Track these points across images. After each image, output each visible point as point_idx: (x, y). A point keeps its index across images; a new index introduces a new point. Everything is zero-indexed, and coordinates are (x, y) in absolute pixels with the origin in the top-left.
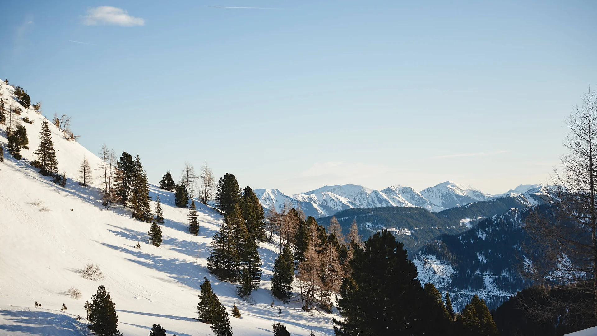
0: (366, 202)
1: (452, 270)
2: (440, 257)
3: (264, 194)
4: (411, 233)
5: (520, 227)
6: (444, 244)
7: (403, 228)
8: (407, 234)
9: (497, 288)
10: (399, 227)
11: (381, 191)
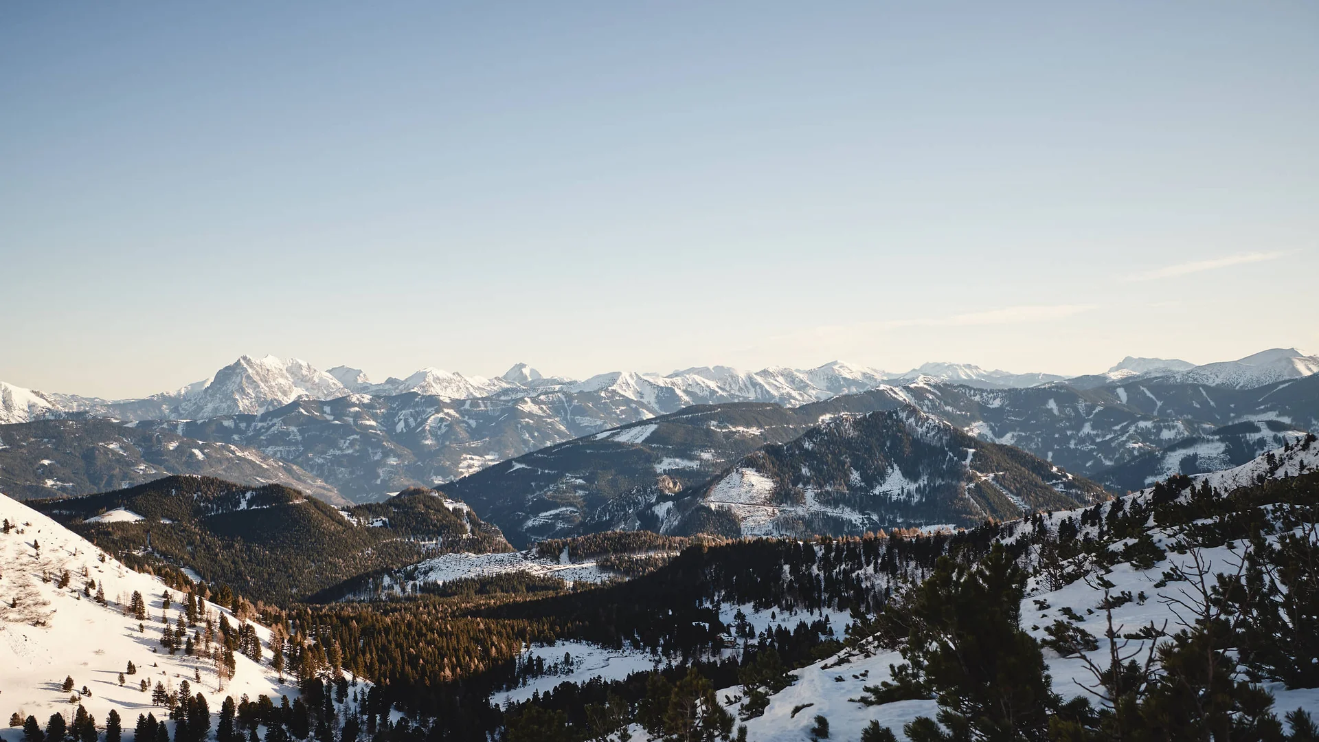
0: (738, 386)
1: (772, 484)
2: (760, 469)
3: (620, 377)
4: (761, 432)
5: (850, 436)
6: (767, 455)
7: (752, 426)
8: (756, 434)
9: (819, 502)
10: (748, 425)
11: (756, 374)
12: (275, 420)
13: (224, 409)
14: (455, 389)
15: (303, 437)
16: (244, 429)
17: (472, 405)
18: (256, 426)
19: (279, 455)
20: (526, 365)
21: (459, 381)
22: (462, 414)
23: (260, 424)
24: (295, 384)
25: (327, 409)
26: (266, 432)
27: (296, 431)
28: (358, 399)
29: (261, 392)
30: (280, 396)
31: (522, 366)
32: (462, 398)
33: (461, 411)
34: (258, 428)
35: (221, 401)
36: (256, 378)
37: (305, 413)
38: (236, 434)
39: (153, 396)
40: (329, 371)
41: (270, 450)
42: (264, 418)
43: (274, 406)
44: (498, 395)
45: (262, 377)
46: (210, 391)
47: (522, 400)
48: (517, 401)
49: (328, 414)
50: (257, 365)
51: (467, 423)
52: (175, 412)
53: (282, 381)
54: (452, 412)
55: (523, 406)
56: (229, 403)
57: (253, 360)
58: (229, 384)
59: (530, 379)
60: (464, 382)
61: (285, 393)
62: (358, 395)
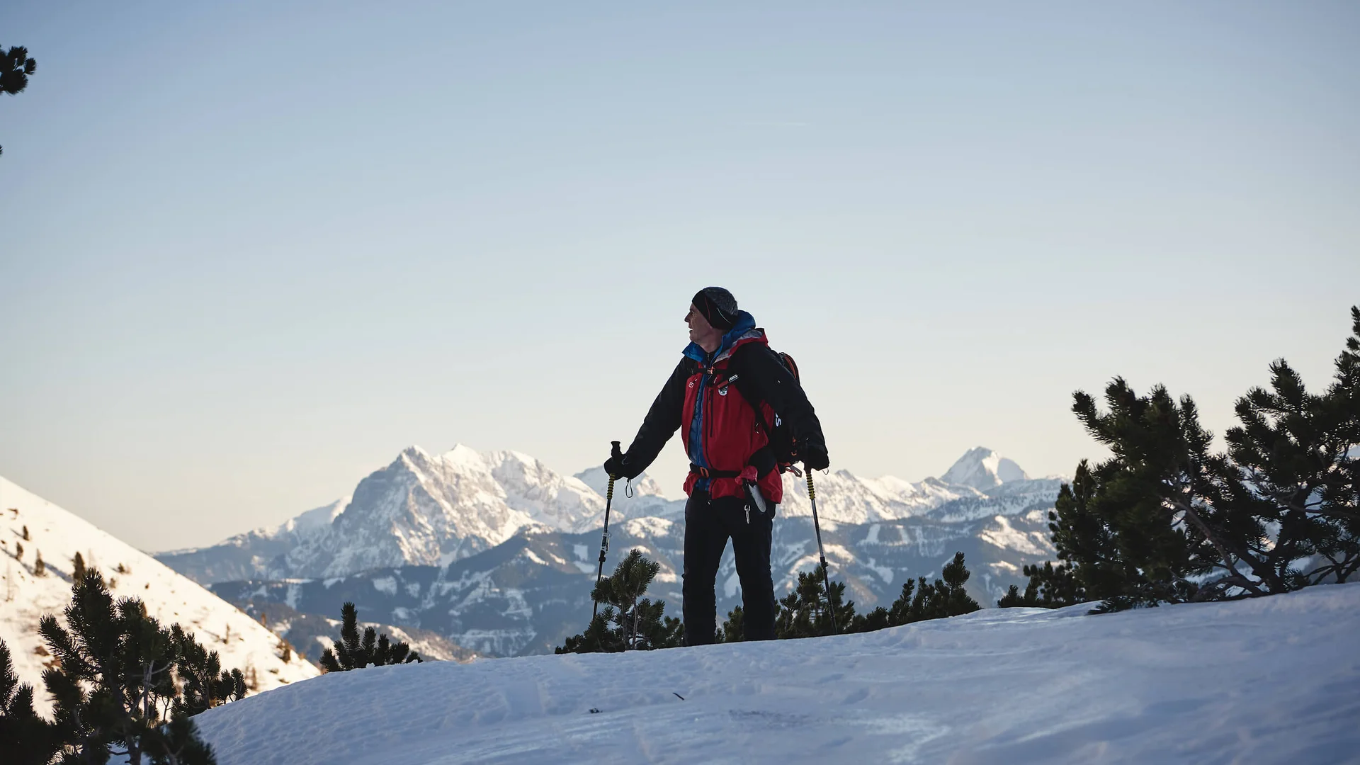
12: (478, 577)
13: (374, 559)
14: (841, 507)
15: (535, 610)
16: (416, 595)
17: (881, 536)
18: (439, 589)
19: (487, 648)
20: (990, 452)
21: (850, 490)
22: (862, 554)
23: (448, 586)
24: (511, 503)
25: (581, 551)
26: (461, 600)
27: (519, 597)
28: (643, 529)
29: (445, 523)
30: (482, 530)
31: (983, 453)
32: (859, 523)
33: (860, 548)
34: (443, 593)
35: (368, 543)
36: (435, 493)
37: (537, 560)
38: (400, 605)
39: (235, 538)
40: (580, 476)
41: (470, 637)
42: (455, 571)
43: (471, 549)
44: (938, 513)
45: (446, 490)
46: (345, 522)
47: (991, 523)
48: (980, 524)
49: (584, 562)
50: (436, 466)
51: (875, 574)
52: (278, 567)
53: (484, 497)
54: (839, 550)
55: (993, 534)
56: (382, 545)
57: (427, 457)
58: (382, 507)
59: (1000, 482)
60: (861, 491)
61: (493, 524)
62: (642, 520)
